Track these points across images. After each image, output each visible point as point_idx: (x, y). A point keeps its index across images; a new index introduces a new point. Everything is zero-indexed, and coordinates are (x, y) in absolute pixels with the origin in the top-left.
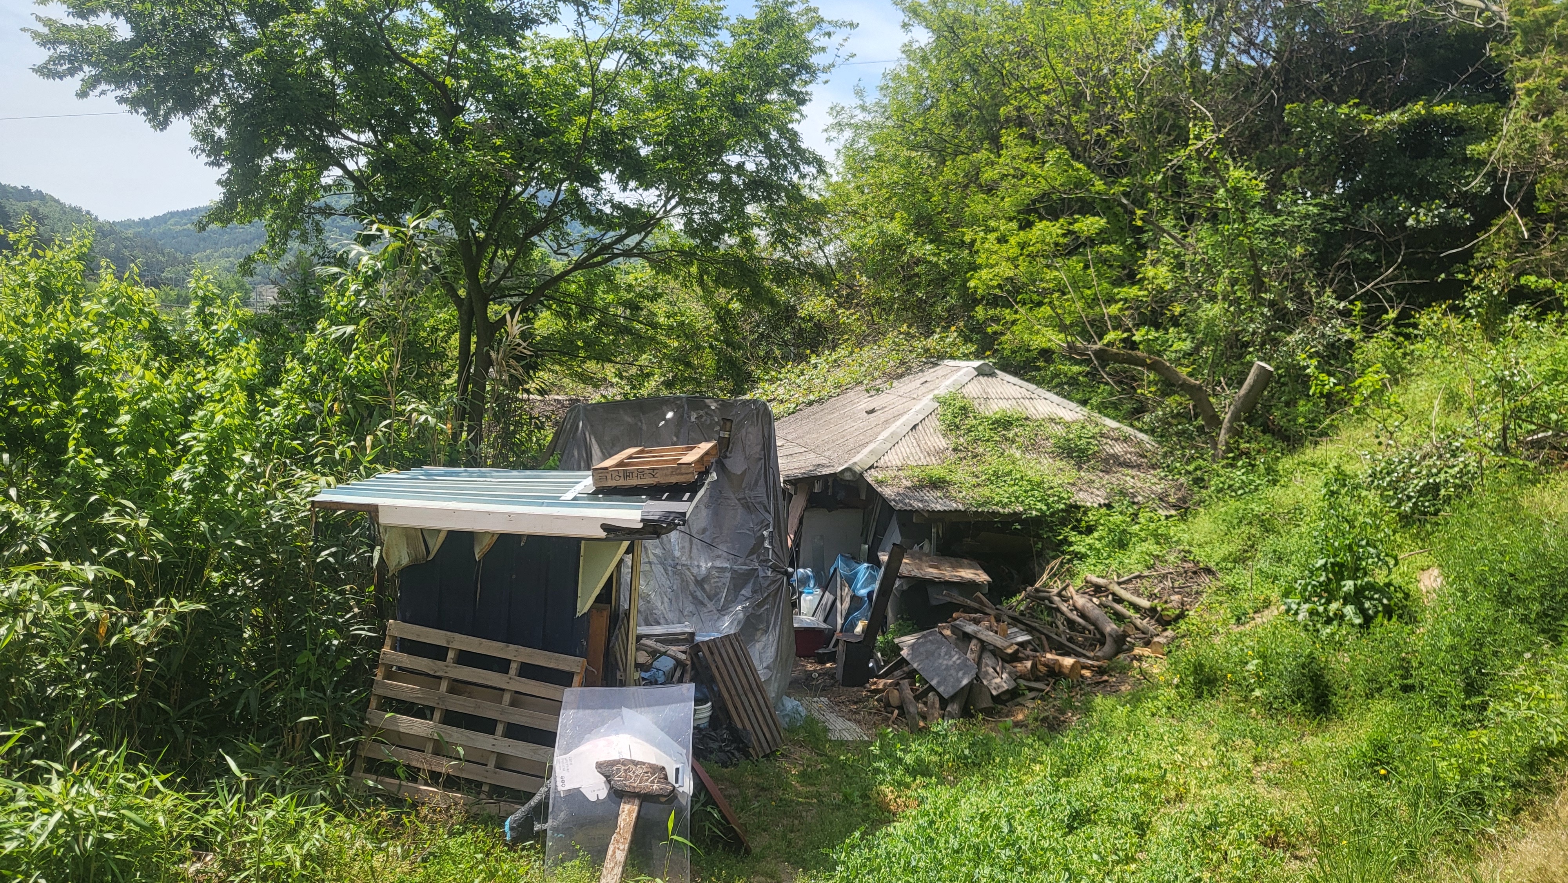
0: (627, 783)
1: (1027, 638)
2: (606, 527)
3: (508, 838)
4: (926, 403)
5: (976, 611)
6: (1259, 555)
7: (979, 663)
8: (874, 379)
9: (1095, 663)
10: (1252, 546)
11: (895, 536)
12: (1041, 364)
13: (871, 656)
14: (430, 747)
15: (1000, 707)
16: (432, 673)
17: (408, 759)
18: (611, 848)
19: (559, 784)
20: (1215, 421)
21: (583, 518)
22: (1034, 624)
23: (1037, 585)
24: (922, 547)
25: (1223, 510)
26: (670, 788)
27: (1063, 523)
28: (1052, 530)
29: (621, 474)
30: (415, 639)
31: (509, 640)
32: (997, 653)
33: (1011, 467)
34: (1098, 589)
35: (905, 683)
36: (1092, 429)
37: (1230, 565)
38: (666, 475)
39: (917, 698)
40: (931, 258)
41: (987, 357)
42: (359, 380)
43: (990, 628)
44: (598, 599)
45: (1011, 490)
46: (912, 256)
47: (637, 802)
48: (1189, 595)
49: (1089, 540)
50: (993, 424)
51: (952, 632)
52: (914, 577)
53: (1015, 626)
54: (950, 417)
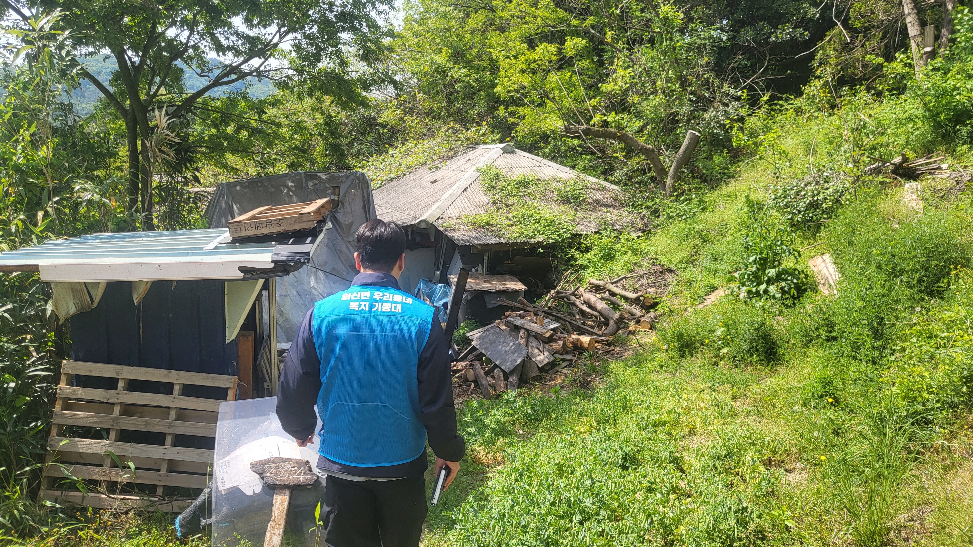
0: (278, 478)
1: (556, 325)
2: (242, 269)
3: (179, 534)
4: (471, 174)
5: (519, 309)
6: (701, 258)
7: (527, 345)
8: (434, 161)
9: (604, 338)
10: (696, 252)
11: (458, 264)
12: (542, 145)
13: (450, 347)
14: (108, 462)
15: (544, 374)
16: (105, 401)
17: (90, 474)
18: (268, 534)
19: (220, 484)
20: (663, 172)
21: (222, 263)
22: (560, 315)
23: (558, 288)
24: (477, 270)
25: (675, 230)
26: (315, 478)
27: (570, 246)
28: (563, 251)
29: (253, 226)
30: (87, 374)
31: (171, 367)
32: (538, 337)
33: (533, 211)
34: (597, 289)
35: (477, 364)
36: (580, 184)
37: (684, 266)
38: (291, 224)
39: (487, 374)
40: (463, 78)
41: (508, 142)
42: (28, 167)
43: (532, 321)
44: (243, 328)
45: (534, 227)
46: (452, 77)
47: (287, 492)
48: (659, 287)
49: (588, 256)
50: (516, 184)
51: (507, 326)
52: (475, 290)
53: (548, 318)
54: (488, 182)
